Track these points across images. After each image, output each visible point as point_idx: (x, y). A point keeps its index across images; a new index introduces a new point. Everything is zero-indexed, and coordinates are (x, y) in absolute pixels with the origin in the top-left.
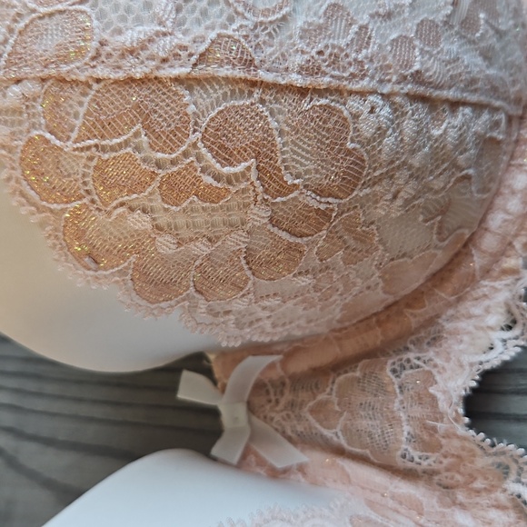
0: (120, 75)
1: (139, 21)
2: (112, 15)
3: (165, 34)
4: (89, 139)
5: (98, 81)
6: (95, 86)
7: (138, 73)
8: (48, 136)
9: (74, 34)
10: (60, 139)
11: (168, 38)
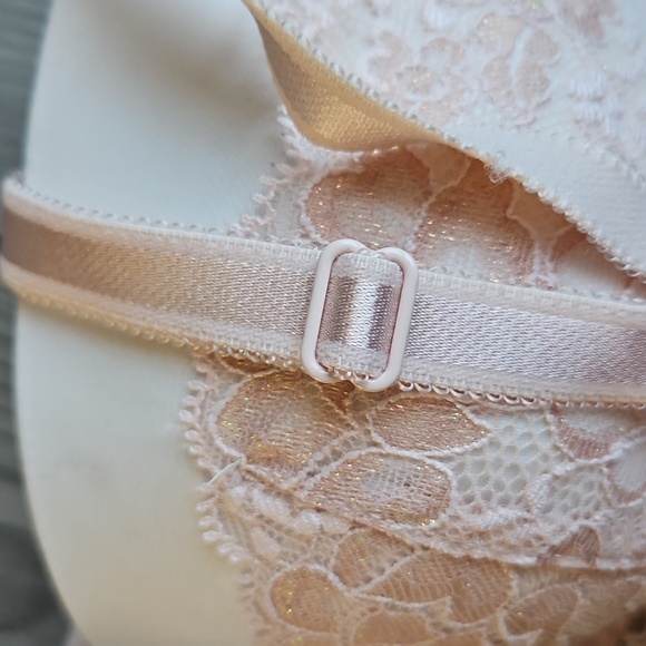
0: (458, 553)
1: (504, 502)
2: (476, 488)
3: (526, 520)
4: (382, 595)
5: (425, 548)
6: (419, 552)
7: (477, 554)
8: (331, 577)
9: (422, 496)
10: (345, 583)
11: (527, 525)
